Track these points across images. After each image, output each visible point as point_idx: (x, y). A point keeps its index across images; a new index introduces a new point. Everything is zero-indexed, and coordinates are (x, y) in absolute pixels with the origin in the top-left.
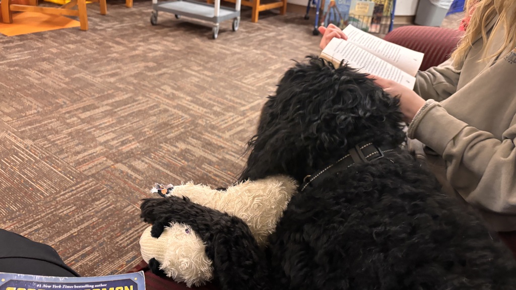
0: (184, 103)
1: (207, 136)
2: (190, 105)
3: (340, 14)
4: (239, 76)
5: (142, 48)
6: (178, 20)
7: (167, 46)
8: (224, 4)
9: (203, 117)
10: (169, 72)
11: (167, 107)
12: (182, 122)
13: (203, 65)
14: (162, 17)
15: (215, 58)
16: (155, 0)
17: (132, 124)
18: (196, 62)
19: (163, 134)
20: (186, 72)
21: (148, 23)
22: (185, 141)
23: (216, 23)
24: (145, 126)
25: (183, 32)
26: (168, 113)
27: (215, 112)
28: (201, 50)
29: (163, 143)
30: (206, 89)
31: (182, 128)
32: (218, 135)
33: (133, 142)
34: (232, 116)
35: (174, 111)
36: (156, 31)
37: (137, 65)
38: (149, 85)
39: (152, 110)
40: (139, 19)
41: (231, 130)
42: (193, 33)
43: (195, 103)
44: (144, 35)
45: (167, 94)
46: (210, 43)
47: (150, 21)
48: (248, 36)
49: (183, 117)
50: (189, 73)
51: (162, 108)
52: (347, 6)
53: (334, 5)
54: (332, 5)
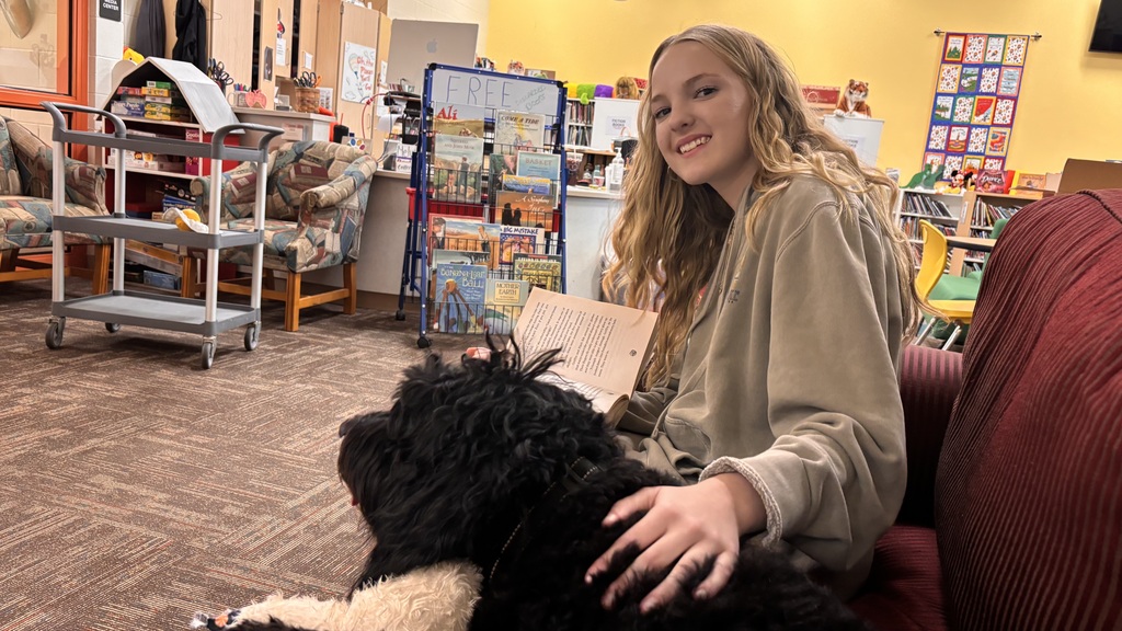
0: (151, 507)
1: (216, 573)
2: (166, 511)
3: (467, 306)
4: (272, 439)
5: (28, 400)
6: (113, 335)
7: (92, 390)
8: (225, 299)
9: (201, 534)
10: (105, 445)
11: (107, 521)
12: (150, 548)
13: (188, 424)
14: (74, 331)
15: (213, 406)
16: (58, 294)
17: (22, 570)
18: (169, 418)
19: (106, 582)
20: (148, 442)
21: (40, 344)
22: (163, 590)
23: (209, 335)
24: (56, 571)
25: (128, 359)
26: (113, 536)
27: (229, 518)
28: (179, 392)
29: (107, 605)
30: (200, 472)
31: (152, 564)
32: (242, 568)
33: (31, 613)
34: (270, 523)
35: (127, 528)
36: (61, 360)
37: (19, 439)
38: (56, 479)
39: (70, 533)
40: (14, 338)
41: (271, 552)
42: (154, 359)
43: (177, 505)
44: (30, 373)
45: (105, 493)
46: (197, 377)
47: (44, 340)
48: (281, 359)
49: (152, 538)
50: (155, 444)
51: (95, 526)
52: (479, 289)
53: (455, 289)
54: (450, 290)
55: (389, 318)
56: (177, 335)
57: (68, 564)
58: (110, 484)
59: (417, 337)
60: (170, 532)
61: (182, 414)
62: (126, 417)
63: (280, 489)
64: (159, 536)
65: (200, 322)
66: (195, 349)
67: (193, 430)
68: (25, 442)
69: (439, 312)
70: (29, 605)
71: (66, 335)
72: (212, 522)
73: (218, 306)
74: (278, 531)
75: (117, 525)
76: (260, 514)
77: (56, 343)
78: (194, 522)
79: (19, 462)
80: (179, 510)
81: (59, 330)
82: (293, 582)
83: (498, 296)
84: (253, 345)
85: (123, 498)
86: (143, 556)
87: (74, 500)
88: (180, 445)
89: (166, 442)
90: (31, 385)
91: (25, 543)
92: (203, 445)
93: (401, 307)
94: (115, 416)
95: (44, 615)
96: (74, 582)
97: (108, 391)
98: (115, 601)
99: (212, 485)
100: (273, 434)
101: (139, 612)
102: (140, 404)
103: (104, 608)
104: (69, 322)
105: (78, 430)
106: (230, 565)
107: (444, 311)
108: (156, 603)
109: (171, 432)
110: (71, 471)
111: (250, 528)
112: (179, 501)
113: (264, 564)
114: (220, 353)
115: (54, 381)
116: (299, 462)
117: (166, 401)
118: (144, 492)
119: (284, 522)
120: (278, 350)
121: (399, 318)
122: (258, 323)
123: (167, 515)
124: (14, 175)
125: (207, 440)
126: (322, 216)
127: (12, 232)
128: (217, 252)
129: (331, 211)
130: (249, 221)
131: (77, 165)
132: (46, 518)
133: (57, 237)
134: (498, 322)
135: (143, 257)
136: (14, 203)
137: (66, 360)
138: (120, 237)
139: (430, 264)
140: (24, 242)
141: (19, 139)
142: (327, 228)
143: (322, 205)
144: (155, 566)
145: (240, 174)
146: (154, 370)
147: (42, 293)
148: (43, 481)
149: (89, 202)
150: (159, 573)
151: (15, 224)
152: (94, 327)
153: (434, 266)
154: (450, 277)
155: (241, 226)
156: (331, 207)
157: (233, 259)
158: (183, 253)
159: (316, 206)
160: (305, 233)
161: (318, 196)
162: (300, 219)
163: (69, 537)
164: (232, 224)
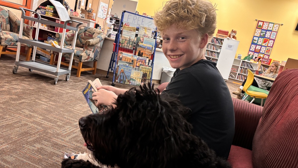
0: (38, 120)
1: (55, 140)
2: (42, 121)
3: (126, 76)
4: (71, 105)
5: (7, 87)
6: (30, 72)
7: (24, 86)
8: (62, 66)
9: (51, 129)
10: (27, 101)
11: (26, 122)
12: (37, 131)
13: (49, 99)
14: (20, 70)
15: (56, 95)
16: (17, 59)
17: (2, 132)
18: (44, 97)
19: (25, 139)
20: (38, 102)
21: (11, 72)
22: (40, 143)
23: (57, 76)
24: (11, 134)
25: (34, 79)
26: (27, 126)
27: (59, 125)
28: (47, 90)
29: (25, 145)
30: (52, 112)
31: (38, 135)
32: (61, 139)
33: (4, 144)
34: (69, 128)
35: (31, 125)
36: (16, 77)
37: (4, 97)
38: (13, 109)
39: (16, 124)
40: (4, 70)
41: (69, 136)
42: (41, 80)
43: (45, 120)
44: (8, 79)
45: (26, 114)
46: (52, 86)
47: (12, 71)
48: (75, 84)
49: (38, 128)
50: (40, 103)
51: (23, 123)
52: (129, 72)
53: (123, 72)
54: (122, 72)
55: (104, 77)
56: (48, 74)
57: (15, 133)
58: (27, 112)
59: (111, 83)
60: (43, 127)
61: (47, 96)
62: (33, 95)
63: (73, 119)
64: (40, 128)
65: (55, 72)
66: (52, 79)
67: (50, 100)
68: (5, 98)
69: (118, 77)
70: (4, 142)
71: (18, 71)
72: (54, 126)
73: (60, 68)
74: (71, 130)
75: (29, 123)
76: (67, 125)
77: (15, 72)
78: (49, 125)
79: (4, 103)
80: (45, 122)
81: (16, 69)
82: (74, 145)
83: (134, 75)
84: (68, 80)
85: (31, 117)
86: (35, 133)
87: (18, 115)
88: (47, 104)
89: (43, 103)
90: (8, 83)
91: (3, 126)
92: (53, 105)
93: (108, 74)
94: (30, 94)
95: (7, 146)
96: (16, 137)
97: (28, 87)
98: (27, 144)
99: (54, 116)
100: (72, 104)
101: (33, 148)
102: (37, 92)
103: (24, 145)
104: (19, 67)
105: (20, 96)
106: (58, 138)
107: (119, 77)
108: (38, 146)
109: (45, 100)
110: (17, 107)
111: (64, 129)
112: (46, 119)
113: (67, 139)
114: (59, 81)
115: (14, 83)
116: (78, 113)
117: (44, 92)
118: (36, 116)
119: (73, 128)
120: (74, 82)
121: (107, 77)
122: (70, 74)
123: (42, 123)
124: (9, 26)
125: (54, 104)
126: (90, 48)
127: (7, 41)
128: (62, 53)
129: (93, 46)
130: (70, 46)
131: (26, 25)
132: (9, 119)
133: (19, 44)
134: (133, 82)
135: (40, 52)
136: (8, 33)
137: (18, 77)
138: (35, 46)
139: (117, 64)
140: (9, 44)
141: (11, 16)
142: (91, 51)
143: (90, 45)
144: (38, 136)
145: (70, 33)
146: (41, 83)
147: (13, 59)
148: (9, 109)
149: (28, 36)
150: (39, 138)
151: (8, 39)
152: (26, 69)
153: (118, 65)
154: (122, 68)
155: (68, 47)
156: (93, 45)
157: (65, 56)
158: (52, 53)
159: (89, 45)
160: (85, 51)
161: (90, 42)
162: (84, 47)
163: (15, 125)
164: (66, 46)
